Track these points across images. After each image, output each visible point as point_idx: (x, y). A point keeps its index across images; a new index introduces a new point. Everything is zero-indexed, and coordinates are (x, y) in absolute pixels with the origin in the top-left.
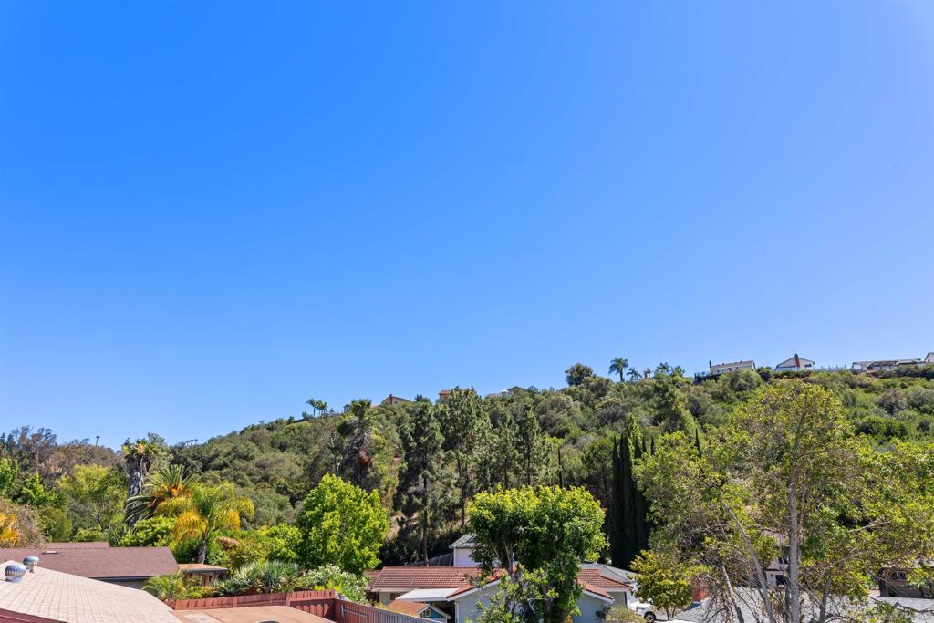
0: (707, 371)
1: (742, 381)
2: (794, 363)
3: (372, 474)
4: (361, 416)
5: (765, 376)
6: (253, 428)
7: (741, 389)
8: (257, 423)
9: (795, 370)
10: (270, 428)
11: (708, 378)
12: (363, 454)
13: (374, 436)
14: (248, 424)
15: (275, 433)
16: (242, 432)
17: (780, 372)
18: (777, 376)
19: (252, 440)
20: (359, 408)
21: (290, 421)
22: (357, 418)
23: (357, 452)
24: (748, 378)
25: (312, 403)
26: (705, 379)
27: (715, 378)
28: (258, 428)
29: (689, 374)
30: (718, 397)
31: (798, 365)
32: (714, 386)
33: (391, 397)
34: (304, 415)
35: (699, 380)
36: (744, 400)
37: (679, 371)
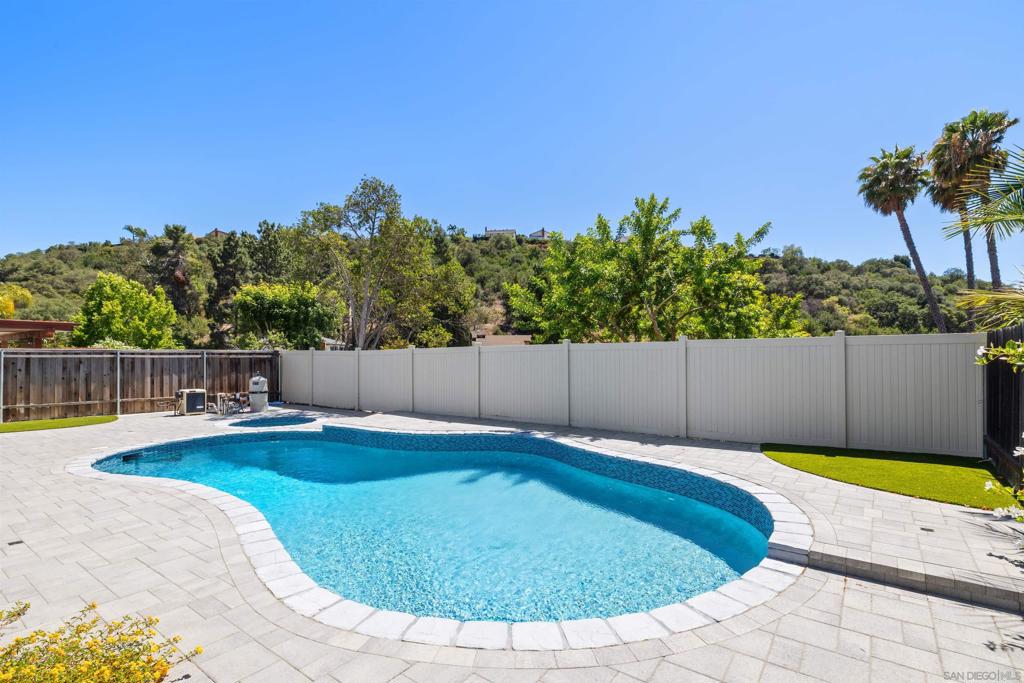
0: (483, 233)
1: (503, 243)
2: (540, 234)
3: (189, 292)
4: (176, 240)
5: (520, 241)
6: (61, 247)
7: (501, 248)
8: (66, 244)
9: (540, 239)
10: (83, 249)
11: (482, 238)
12: (178, 273)
13: (190, 259)
14: (55, 243)
15: (88, 253)
16: (48, 251)
17: (530, 239)
18: (528, 242)
19: (60, 258)
20: (174, 233)
21: (107, 244)
22: (171, 242)
23: (174, 271)
24: (508, 241)
25: (129, 229)
26: (478, 239)
27: (486, 239)
28: (68, 248)
29: (469, 235)
30: (484, 253)
31: (543, 236)
32: (484, 245)
33: (216, 231)
34: (122, 239)
35: (475, 239)
36: (503, 256)
37: (462, 232)
